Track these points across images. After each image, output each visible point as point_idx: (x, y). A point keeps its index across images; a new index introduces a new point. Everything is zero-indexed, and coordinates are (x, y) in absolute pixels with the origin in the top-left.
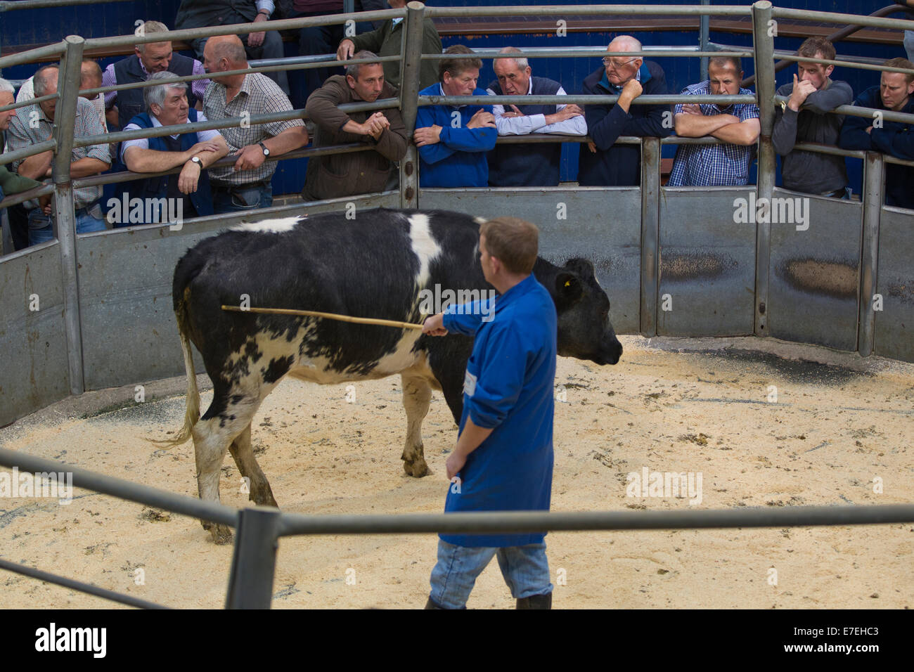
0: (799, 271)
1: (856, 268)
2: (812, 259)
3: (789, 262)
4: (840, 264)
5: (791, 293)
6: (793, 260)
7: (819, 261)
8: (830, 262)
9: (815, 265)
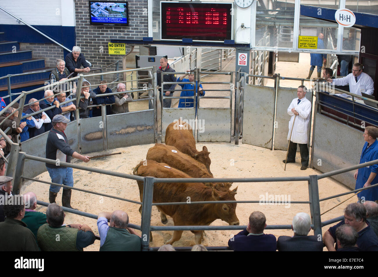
0: (88, 137)
1: (102, 131)
2: (91, 133)
3: (85, 135)
4: (98, 132)
5: (87, 142)
6: (87, 134)
7: (93, 133)
8: (96, 132)
9: (92, 134)
